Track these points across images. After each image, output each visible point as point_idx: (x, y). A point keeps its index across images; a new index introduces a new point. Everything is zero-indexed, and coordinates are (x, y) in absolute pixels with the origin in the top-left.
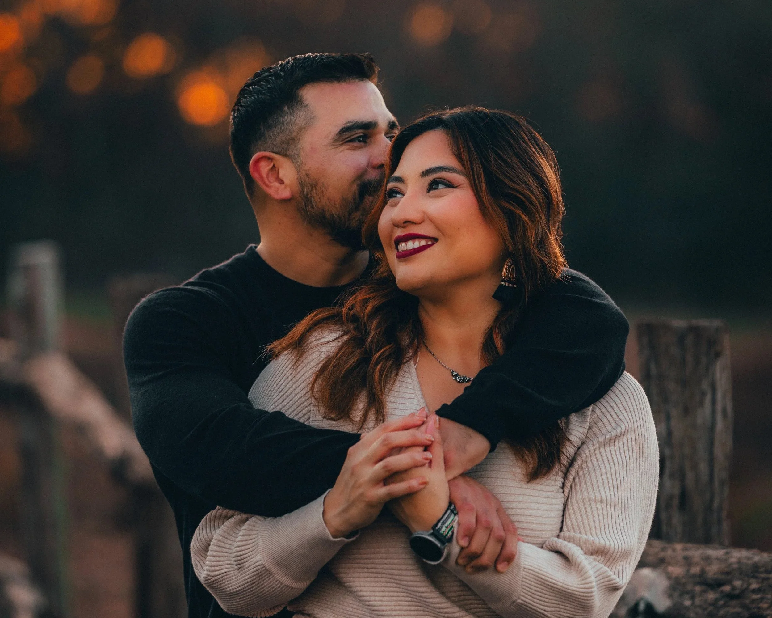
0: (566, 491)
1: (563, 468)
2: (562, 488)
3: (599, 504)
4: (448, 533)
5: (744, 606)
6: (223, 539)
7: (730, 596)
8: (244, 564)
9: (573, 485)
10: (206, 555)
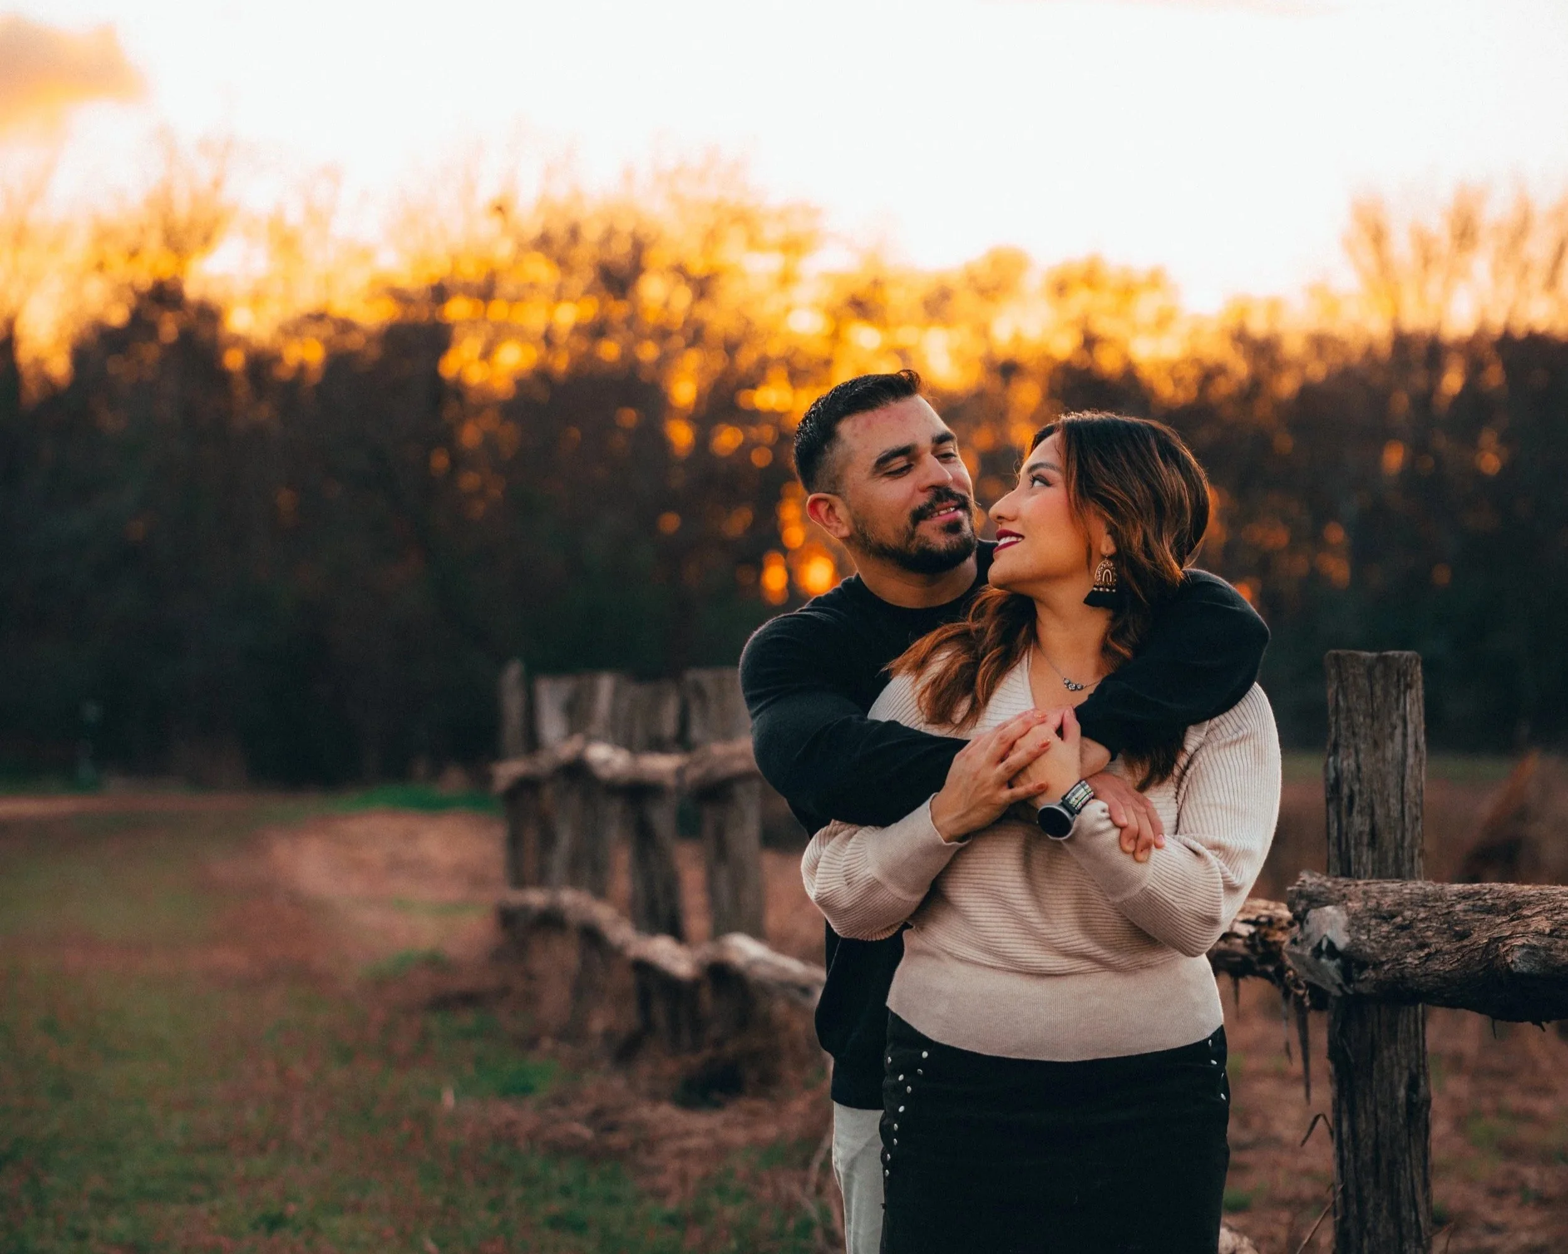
0: (1180, 803)
1: (1175, 780)
2: (1176, 798)
3: (1213, 808)
4: (1078, 804)
5: (1413, 937)
6: (832, 855)
7: (1402, 928)
8: (854, 879)
9: (1187, 794)
10: (816, 873)
